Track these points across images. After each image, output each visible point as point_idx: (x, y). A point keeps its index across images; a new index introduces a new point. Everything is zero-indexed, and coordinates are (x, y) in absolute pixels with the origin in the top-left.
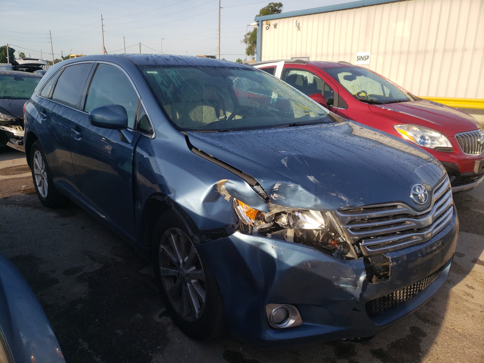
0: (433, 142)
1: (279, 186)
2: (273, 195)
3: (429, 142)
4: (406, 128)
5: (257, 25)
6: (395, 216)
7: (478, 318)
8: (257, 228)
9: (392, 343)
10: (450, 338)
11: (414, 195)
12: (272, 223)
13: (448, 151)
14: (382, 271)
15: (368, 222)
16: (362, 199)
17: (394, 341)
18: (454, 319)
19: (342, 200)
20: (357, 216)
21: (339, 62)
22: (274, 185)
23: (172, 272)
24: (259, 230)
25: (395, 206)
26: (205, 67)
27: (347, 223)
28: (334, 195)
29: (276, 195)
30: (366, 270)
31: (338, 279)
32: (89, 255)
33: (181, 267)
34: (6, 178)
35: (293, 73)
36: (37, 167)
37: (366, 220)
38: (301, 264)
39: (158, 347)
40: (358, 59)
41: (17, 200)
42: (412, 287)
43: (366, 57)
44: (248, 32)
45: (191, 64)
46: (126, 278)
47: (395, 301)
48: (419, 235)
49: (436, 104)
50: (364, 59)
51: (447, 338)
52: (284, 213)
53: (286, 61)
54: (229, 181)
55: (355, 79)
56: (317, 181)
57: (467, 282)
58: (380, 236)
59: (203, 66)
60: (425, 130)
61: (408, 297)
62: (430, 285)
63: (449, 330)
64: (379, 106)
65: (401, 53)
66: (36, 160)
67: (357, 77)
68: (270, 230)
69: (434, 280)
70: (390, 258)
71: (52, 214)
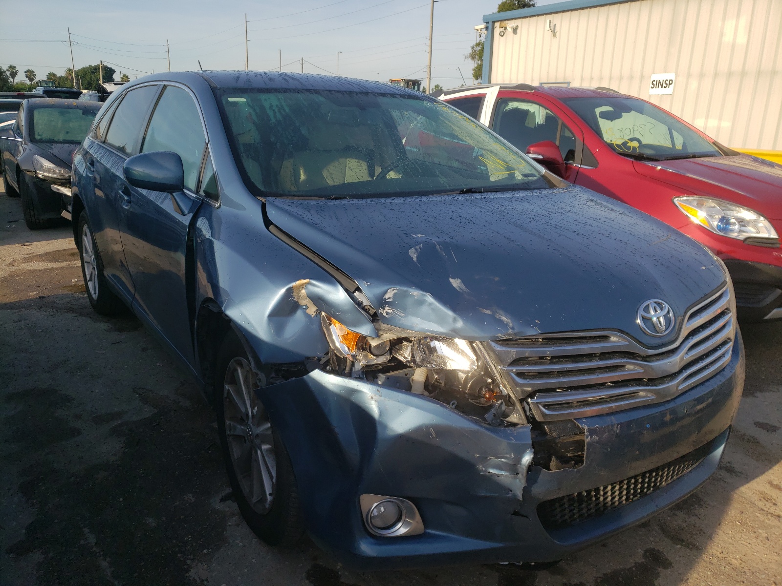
0: (743, 228)
1: (395, 294)
2: (384, 309)
3: (737, 227)
4: (695, 204)
5: (485, 29)
6: (604, 355)
7: (776, 543)
8: (361, 364)
9: (604, 574)
10: (714, 574)
11: (644, 319)
12: (389, 357)
13: (770, 245)
14: (570, 451)
15: (552, 363)
16: (538, 322)
17: (609, 571)
18: (730, 540)
19: (500, 322)
20: (527, 352)
21: (597, 89)
22: (386, 292)
23: (240, 429)
24: (363, 368)
25: (606, 338)
26: (333, 92)
27: (508, 362)
28: (488, 312)
29: (390, 308)
30: (534, 447)
31: (484, 459)
32: (140, 394)
33: (250, 422)
34: (51, 266)
35: (512, 107)
36: (87, 252)
37: (548, 359)
38: (418, 430)
39: (205, 551)
40: (653, 86)
41: (57, 301)
42: (640, 480)
43: (668, 82)
44: (478, 41)
45: (310, 88)
46: (187, 434)
47: (602, 504)
48: (650, 391)
49: (764, 162)
50: (664, 85)
51: (709, 573)
52: (407, 339)
53: (502, 86)
54: (313, 282)
55: (620, 117)
56: (464, 287)
57: (772, 477)
58: (571, 388)
59: (330, 91)
60: (730, 207)
61: (632, 497)
62: (678, 478)
63: (715, 561)
64: (650, 164)
65: (730, 74)
66: (85, 239)
67: (623, 114)
68: (385, 369)
69: (690, 470)
70: (586, 428)
71: (103, 326)
